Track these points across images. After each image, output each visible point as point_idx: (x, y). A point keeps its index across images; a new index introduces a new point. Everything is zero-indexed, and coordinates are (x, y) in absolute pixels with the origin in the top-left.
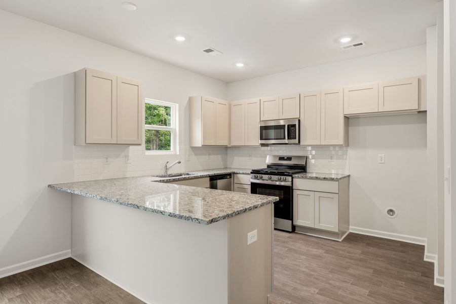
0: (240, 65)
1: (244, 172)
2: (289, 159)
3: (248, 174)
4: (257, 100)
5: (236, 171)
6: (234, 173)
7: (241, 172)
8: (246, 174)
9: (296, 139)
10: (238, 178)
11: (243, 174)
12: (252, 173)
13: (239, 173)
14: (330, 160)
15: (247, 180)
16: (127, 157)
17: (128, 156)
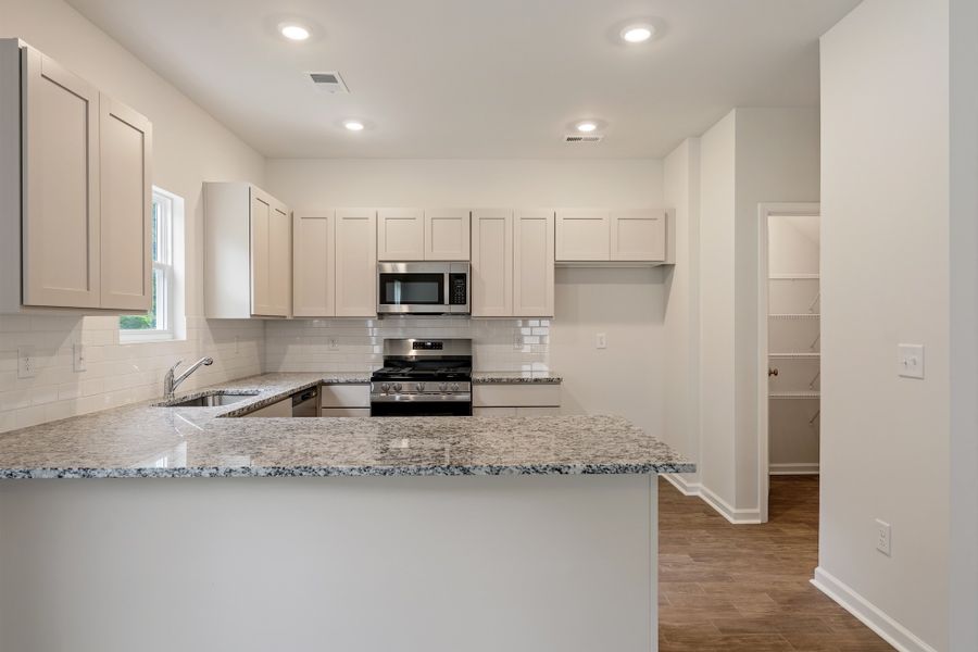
0: (354, 127)
1: (352, 378)
2: (437, 345)
3: (363, 383)
4: (369, 212)
5: (326, 378)
6: (322, 383)
7: (342, 380)
8: (356, 383)
9: (465, 303)
10: (333, 396)
11: (348, 383)
12: (373, 380)
13: (338, 383)
14: (516, 346)
15: (362, 396)
16: (76, 349)
17: (80, 347)
